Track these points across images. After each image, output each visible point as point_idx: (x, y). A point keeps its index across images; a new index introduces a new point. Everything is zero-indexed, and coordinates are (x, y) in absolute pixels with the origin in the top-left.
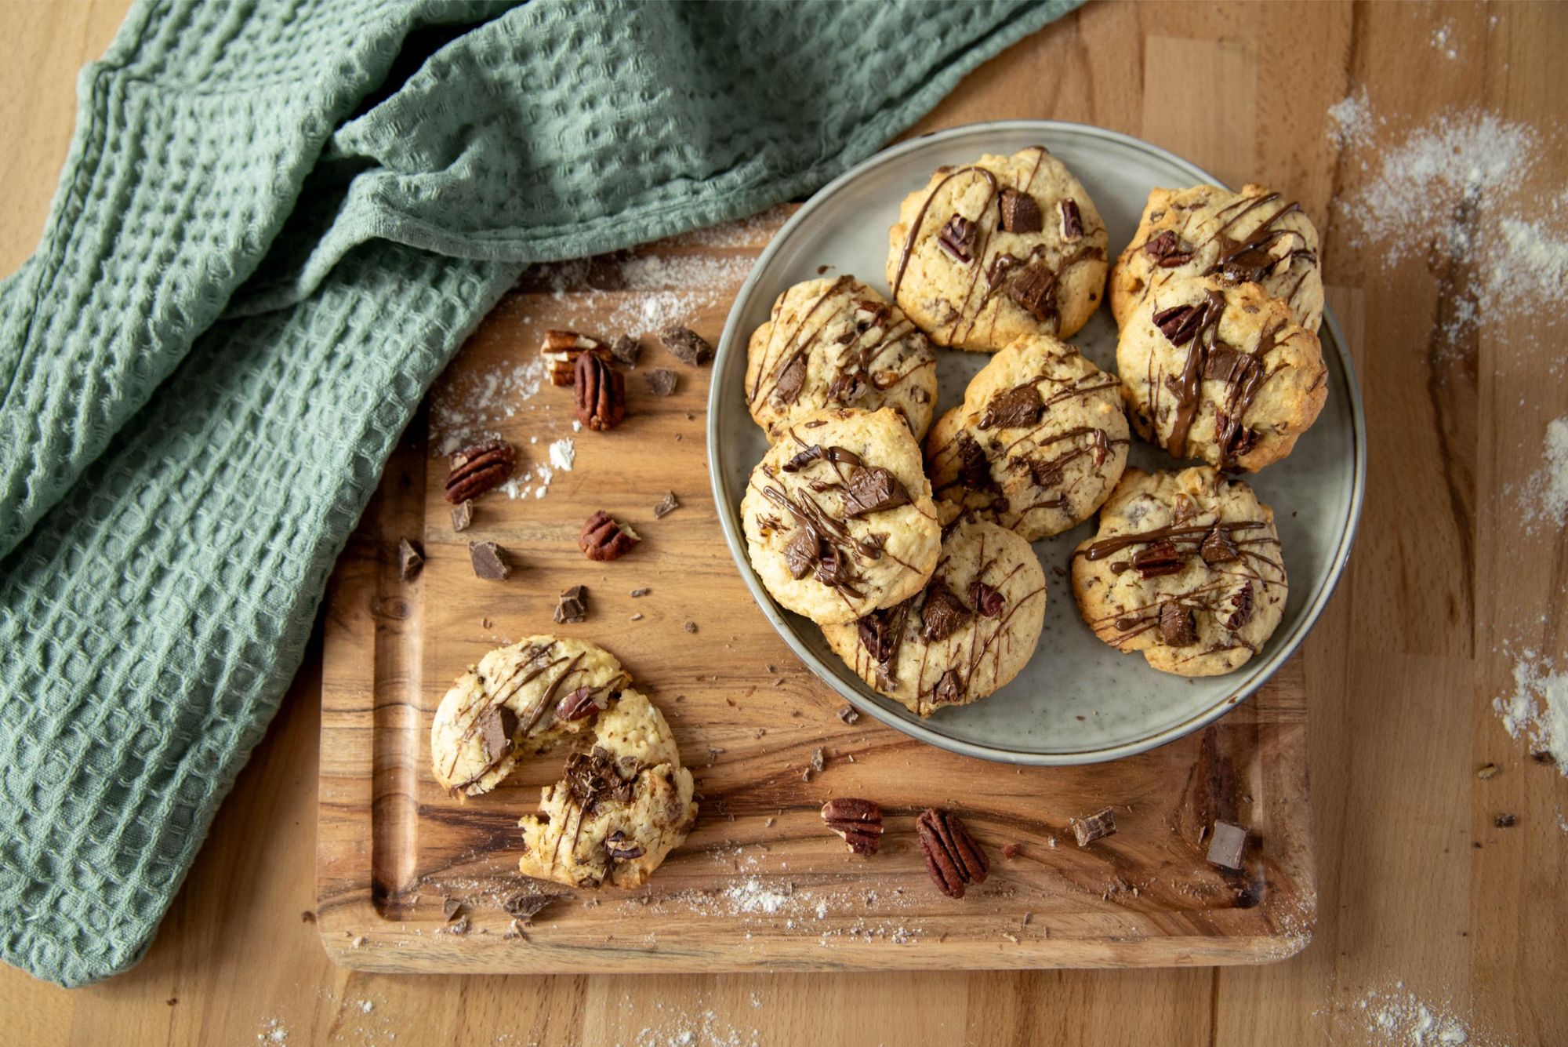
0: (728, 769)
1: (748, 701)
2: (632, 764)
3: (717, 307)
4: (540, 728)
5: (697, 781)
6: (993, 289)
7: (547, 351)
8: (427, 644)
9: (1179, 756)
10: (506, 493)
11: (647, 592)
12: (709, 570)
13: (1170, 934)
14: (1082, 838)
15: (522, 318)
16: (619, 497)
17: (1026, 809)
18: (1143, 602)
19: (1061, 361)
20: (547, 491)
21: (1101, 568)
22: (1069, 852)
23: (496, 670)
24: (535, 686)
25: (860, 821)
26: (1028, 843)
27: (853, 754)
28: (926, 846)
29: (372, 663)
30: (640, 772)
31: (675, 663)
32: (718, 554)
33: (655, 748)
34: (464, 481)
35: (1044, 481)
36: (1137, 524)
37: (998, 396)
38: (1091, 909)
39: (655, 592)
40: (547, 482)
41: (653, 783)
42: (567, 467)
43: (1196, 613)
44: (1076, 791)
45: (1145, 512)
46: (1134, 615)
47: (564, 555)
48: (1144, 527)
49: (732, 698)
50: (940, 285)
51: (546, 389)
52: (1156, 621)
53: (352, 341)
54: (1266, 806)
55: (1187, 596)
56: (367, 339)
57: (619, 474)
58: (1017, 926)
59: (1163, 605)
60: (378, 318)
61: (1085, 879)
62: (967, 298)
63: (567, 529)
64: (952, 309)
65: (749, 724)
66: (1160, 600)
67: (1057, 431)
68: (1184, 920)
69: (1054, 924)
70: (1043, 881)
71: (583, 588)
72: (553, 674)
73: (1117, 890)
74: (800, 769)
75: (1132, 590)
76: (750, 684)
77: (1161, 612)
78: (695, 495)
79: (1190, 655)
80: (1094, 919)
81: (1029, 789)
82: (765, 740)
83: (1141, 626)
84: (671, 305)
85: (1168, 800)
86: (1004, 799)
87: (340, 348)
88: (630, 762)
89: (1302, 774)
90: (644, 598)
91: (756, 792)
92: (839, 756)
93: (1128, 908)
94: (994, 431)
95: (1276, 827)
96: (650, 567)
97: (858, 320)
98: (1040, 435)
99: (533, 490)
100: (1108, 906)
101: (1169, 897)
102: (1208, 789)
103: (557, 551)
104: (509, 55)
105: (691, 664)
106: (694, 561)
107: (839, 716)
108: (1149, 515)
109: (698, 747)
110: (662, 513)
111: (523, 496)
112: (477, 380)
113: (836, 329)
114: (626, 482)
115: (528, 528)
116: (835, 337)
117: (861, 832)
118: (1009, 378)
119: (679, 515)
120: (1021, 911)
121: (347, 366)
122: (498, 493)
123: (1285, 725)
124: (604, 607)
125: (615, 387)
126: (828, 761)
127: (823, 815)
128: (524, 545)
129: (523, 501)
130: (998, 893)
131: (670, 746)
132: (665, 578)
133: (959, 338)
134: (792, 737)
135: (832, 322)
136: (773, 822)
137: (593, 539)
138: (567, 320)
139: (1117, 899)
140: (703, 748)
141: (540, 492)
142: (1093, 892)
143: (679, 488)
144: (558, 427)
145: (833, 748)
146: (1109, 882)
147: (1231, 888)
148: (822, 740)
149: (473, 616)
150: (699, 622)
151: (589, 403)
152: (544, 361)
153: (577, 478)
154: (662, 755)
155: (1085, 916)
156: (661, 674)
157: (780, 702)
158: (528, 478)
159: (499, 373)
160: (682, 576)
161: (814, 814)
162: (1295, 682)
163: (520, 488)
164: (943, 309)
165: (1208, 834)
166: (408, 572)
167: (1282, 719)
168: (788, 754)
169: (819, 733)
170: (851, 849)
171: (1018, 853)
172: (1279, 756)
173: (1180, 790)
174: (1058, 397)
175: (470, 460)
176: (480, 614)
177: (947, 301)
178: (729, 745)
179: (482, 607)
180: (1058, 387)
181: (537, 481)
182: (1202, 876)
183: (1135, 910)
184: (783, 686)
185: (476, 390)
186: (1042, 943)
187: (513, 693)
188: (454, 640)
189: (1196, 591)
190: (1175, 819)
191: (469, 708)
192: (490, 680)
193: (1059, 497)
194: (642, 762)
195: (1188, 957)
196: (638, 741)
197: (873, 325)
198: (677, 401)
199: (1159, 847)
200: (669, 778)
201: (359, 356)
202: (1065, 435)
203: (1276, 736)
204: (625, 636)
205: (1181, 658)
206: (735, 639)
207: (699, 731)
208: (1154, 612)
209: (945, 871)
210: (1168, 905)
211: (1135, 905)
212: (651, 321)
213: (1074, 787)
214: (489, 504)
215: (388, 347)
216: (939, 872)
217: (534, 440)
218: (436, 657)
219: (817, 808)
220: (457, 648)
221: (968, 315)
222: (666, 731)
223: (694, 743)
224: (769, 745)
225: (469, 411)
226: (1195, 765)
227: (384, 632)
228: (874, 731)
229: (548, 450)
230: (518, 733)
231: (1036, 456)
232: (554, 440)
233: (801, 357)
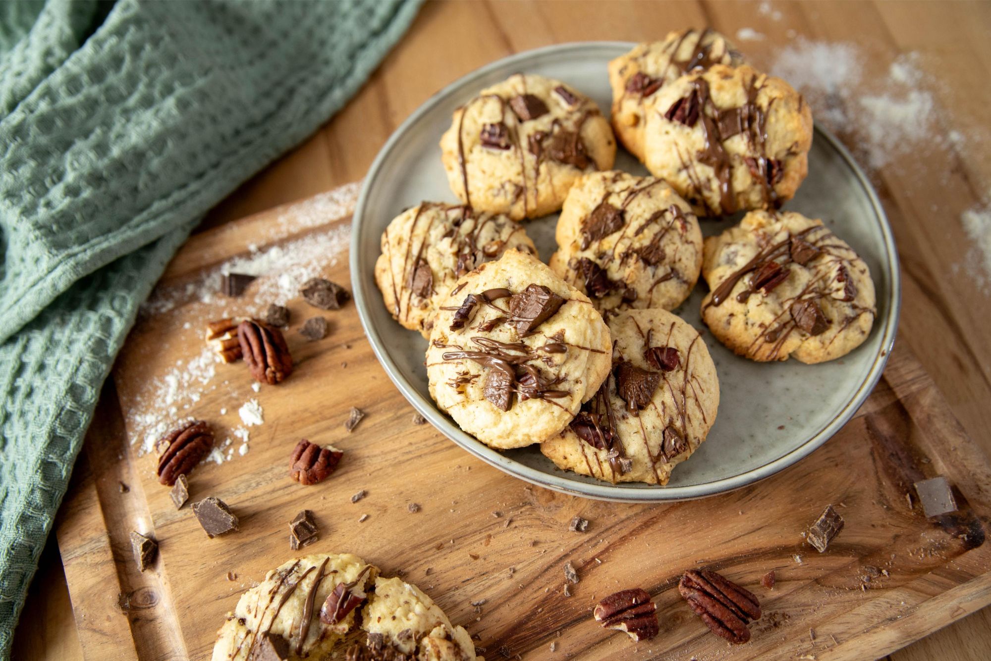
0: (496, 615)
1: (489, 549)
2: (409, 637)
3: (338, 264)
4: (312, 640)
5: (474, 637)
6: (538, 157)
7: (212, 338)
8: (182, 616)
9: (856, 448)
10: (214, 462)
11: (365, 494)
12: (411, 456)
13: (934, 595)
14: (820, 543)
15: (182, 324)
16: (312, 428)
17: (762, 541)
18: (775, 314)
19: (614, 181)
20: (249, 447)
21: (731, 304)
22: (815, 562)
23: (253, 606)
24: (293, 602)
25: (632, 607)
26: (778, 568)
27: (598, 556)
28: (698, 606)
29: (135, 654)
30: (419, 641)
31: (412, 544)
32: (412, 441)
33: (424, 616)
34: (172, 461)
35: (653, 260)
36: (736, 264)
37: (584, 222)
38: (859, 603)
39: (372, 492)
40: (246, 439)
41: (434, 646)
42: (259, 422)
43: (818, 301)
44: (793, 510)
45: (735, 253)
46: (776, 325)
47: (281, 492)
48: (742, 262)
49: (474, 552)
50: (498, 173)
51: (221, 370)
52: (793, 323)
53: (28, 375)
54: (943, 458)
55: (804, 293)
56: (41, 367)
57: (306, 410)
58: (806, 645)
59: (791, 309)
60: (47, 349)
61: (840, 580)
62: (523, 172)
63: (276, 471)
64: (516, 185)
65: (499, 568)
66: (786, 306)
67: (642, 222)
68: (937, 578)
69: (837, 629)
70: (806, 597)
71: (307, 512)
72: (306, 587)
73: (870, 579)
74: (559, 588)
75: (763, 307)
76: (485, 534)
77: (792, 315)
78: (375, 403)
79: (832, 336)
80: (866, 610)
81: (756, 524)
82: (517, 576)
83: (785, 331)
84: (301, 275)
85: (867, 486)
86: (740, 541)
87: (20, 382)
88: (407, 636)
89: (954, 423)
90: (365, 500)
91: (530, 625)
92: (587, 563)
93: (887, 588)
94: (595, 246)
95: (960, 472)
96: (360, 473)
97: (451, 220)
98: (630, 231)
99: (237, 451)
100: (870, 594)
101: (913, 566)
102: (892, 464)
103: (273, 491)
104: (85, 78)
105: (426, 539)
106: (394, 454)
107: (572, 528)
108: (740, 253)
109: (461, 607)
110: (354, 426)
111: (229, 458)
112: (159, 384)
113: (438, 230)
114: (313, 414)
115: (243, 482)
116: (440, 236)
117: (638, 616)
118: (584, 207)
119: (367, 423)
120: (803, 630)
121: (30, 394)
122: (206, 464)
123: (920, 391)
124: (332, 521)
125: (277, 340)
126: (581, 572)
127: (597, 618)
128: (243, 497)
129: (230, 463)
130: (776, 625)
131: (437, 612)
132: (375, 477)
133: (532, 205)
134: (540, 564)
135: (433, 228)
136: (557, 645)
137: (302, 464)
138: (221, 314)
139: (874, 585)
140: (466, 607)
141: (243, 450)
142: (852, 589)
143: (360, 402)
144: (241, 394)
145: (580, 558)
146: (860, 575)
147: (956, 537)
148: (566, 556)
149: (217, 575)
150: (419, 501)
151: (259, 359)
152: (212, 350)
153: (271, 427)
154: (433, 620)
155: (857, 610)
156: (403, 558)
157: (517, 539)
158: (228, 442)
159: (176, 372)
160: (390, 470)
161: (588, 622)
162: (906, 358)
163: (225, 453)
164: (510, 188)
165: (915, 499)
166: (145, 559)
167: (914, 388)
168: (543, 580)
169: (562, 551)
170: (635, 637)
171: (774, 580)
172: (929, 416)
173: (872, 473)
174: (627, 202)
175: (172, 442)
176: (224, 570)
177: (510, 181)
178: (488, 594)
179: (223, 564)
180: (624, 195)
181: (237, 442)
182: (930, 537)
183: (894, 588)
184: (513, 525)
185: (160, 392)
186: (836, 650)
187: (275, 617)
188: (206, 602)
189: (808, 286)
190: (882, 499)
191: (239, 650)
192: (250, 618)
193: (669, 270)
194: (418, 632)
195: (959, 608)
196: (406, 615)
197: (464, 220)
198: (332, 340)
199: (883, 526)
200: (448, 637)
201: (37, 382)
202: (649, 222)
203: (918, 403)
204: (359, 538)
205: (827, 342)
206: (456, 503)
207: (457, 592)
208: (787, 317)
209: (724, 619)
210: (919, 572)
211: (890, 583)
212: (289, 290)
213: (791, 507)
214: (202, 476)
215: (60, 367)
216: (721, 623)
217: (223, 411)
218: (194, 625)
219: (590, 616)
220: (211, 609)
221: (530, 184)
222: (428, 601)
223: (456, 605)
224: (523, 580)
225: (160, 409)
226: (872, 449)
227: (138, 624)
228: (607, 530)
229: (238, 414)
230: (293, 653)
231: (637, 245)
232: (241, 405)
233: (421, 263)
